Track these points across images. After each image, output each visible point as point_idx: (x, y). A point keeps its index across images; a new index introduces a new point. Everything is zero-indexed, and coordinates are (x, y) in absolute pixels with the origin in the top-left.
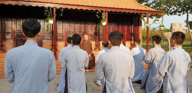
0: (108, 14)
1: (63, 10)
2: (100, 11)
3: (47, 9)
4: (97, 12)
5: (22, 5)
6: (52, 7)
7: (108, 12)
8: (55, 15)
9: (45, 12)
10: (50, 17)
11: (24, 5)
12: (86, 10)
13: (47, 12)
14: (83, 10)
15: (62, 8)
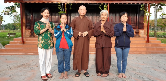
0: (110, 6)
1: (71, 4)
2: (102, 4)
3: (59, 5)
4: (100, 5)
5: (43, 3)
6: (63, 3)
7: (110, 4)
8: (66, 9)
9: (59, 7)
10: (62, 11)
11: (44, 3)
12: (90, 3)
13: (60, 7)
14: (87, 3)
15: (71, 3)
